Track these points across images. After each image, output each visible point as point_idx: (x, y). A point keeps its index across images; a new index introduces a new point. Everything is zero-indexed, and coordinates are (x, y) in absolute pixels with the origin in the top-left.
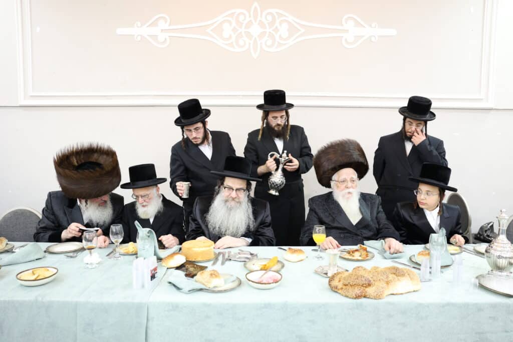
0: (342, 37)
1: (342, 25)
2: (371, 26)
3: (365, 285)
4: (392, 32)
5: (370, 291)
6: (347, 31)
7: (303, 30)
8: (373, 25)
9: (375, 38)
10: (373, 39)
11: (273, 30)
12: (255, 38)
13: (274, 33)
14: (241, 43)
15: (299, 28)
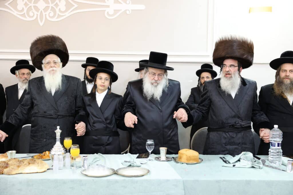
0: (105, 10)
1: (105, 2)
2: (126, 3)
3: (4, 167)
4: (142, 7)
5: (5, 170)
6: (108, 6)
7: (76, 6)
8: (128, 2)
9: (129, 12)
10: (128, 12)
11: (54, 5)
12: (41, 11)
13: (55, 7)
14: (31, 14)
15: (74, 4)
